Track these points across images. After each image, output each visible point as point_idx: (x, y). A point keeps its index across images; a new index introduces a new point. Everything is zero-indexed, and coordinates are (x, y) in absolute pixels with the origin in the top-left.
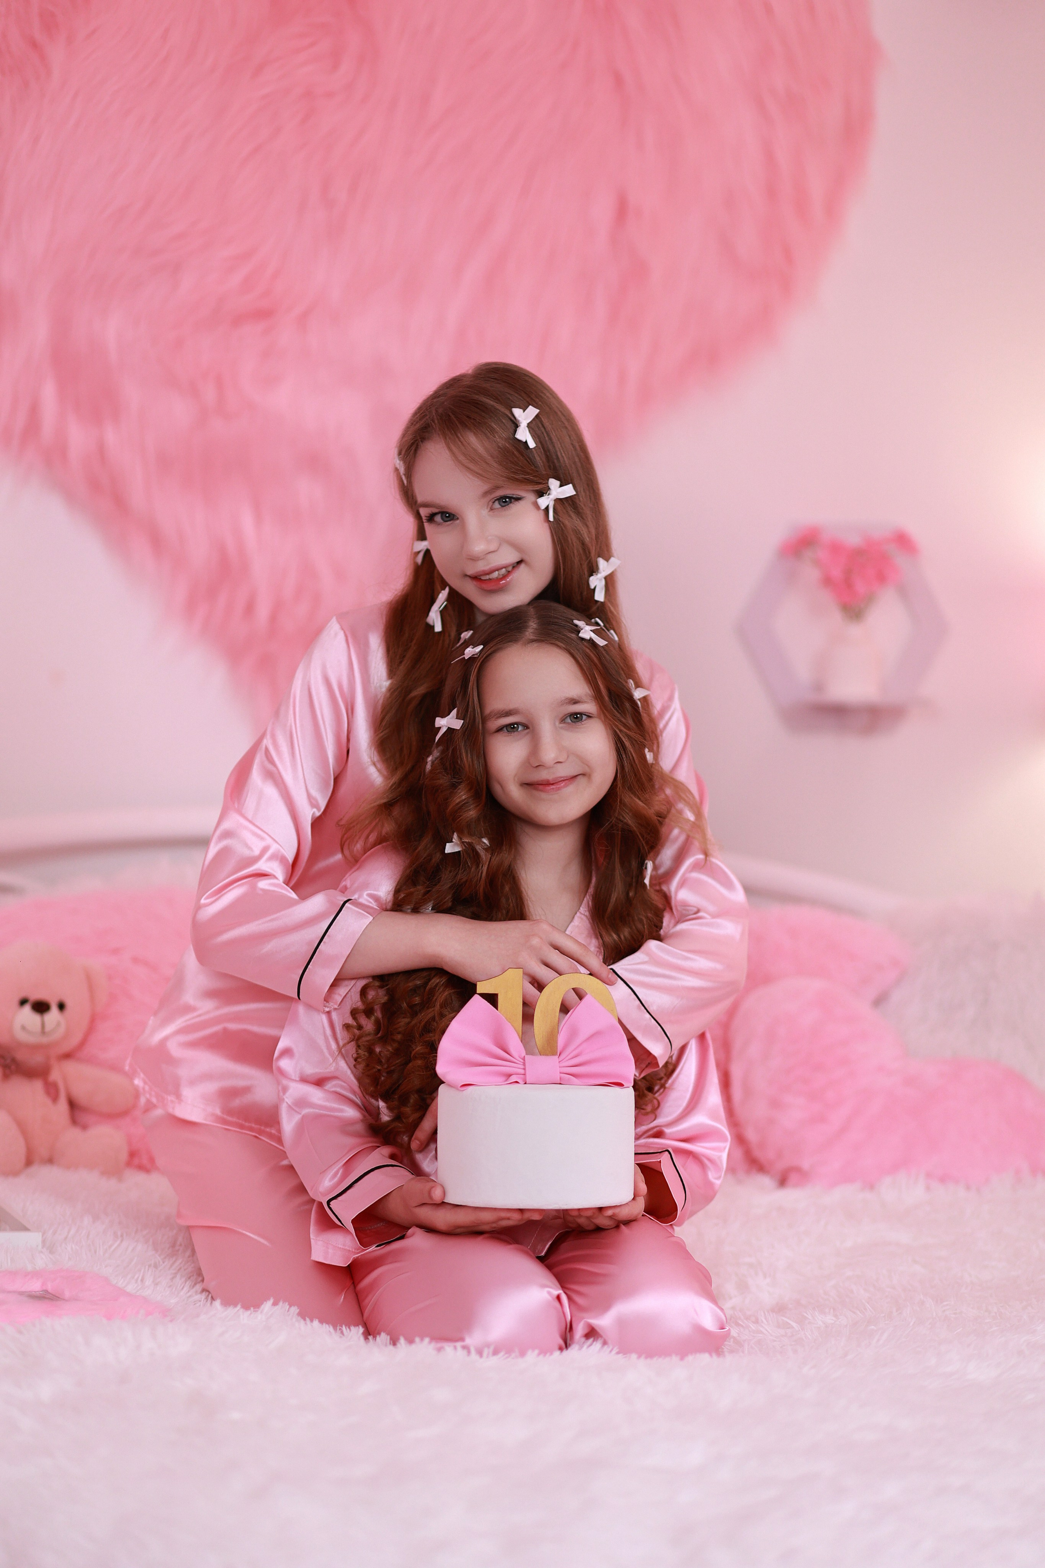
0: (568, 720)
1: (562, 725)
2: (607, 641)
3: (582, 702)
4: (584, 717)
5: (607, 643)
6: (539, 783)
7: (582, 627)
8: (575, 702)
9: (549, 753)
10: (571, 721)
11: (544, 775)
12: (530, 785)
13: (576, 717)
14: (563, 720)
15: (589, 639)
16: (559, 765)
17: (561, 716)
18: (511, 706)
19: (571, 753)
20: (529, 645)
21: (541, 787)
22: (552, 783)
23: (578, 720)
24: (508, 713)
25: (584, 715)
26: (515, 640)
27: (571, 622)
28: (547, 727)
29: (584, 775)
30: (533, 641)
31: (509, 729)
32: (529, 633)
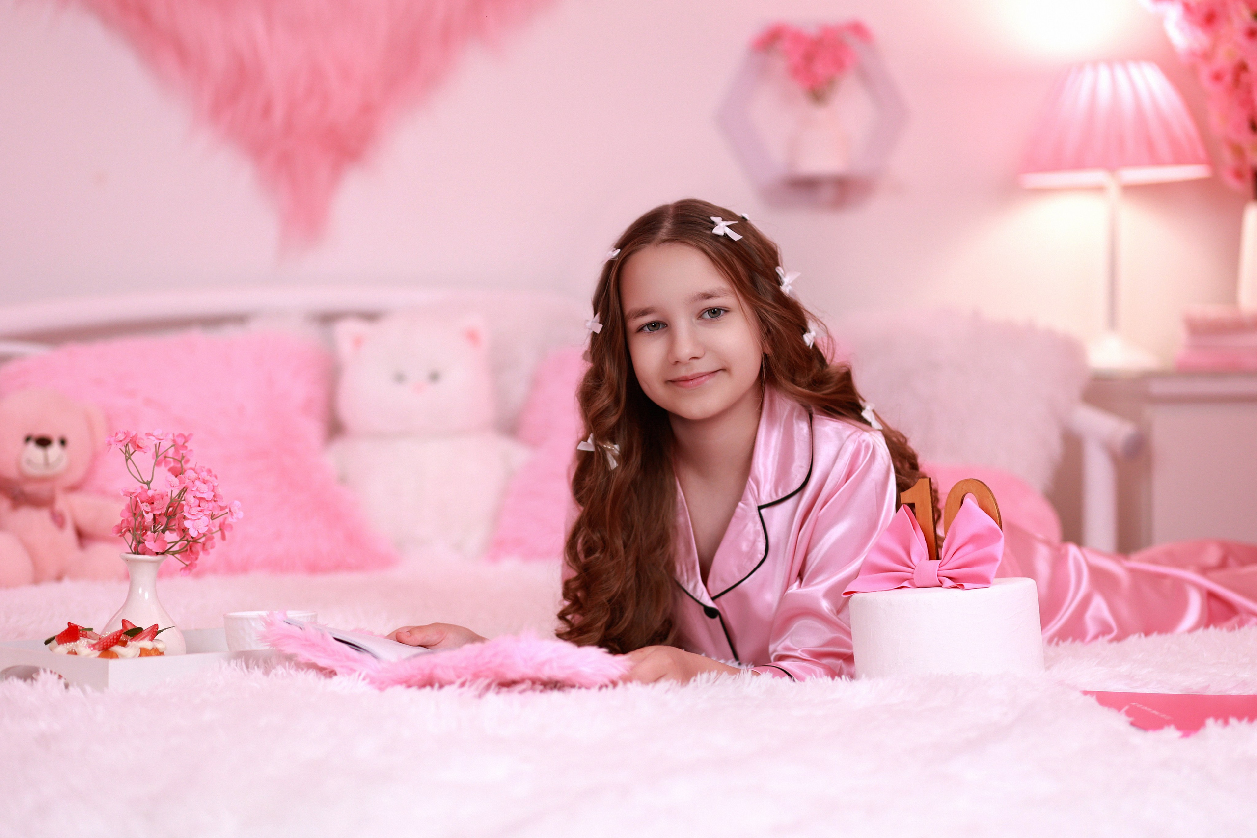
0: (707, 316)
1: (699, 321)
2: (742, 235)
3: (715, 297)
4: (722, 312)
5: (742, 237)
6: (680, 380)
7: (717, 223)
8: (708, 296)
9: (685, 349)
10: (710, 316)
11: (683, 372)
12: (672, 382)
13: (715, 312)
14: (700, 316)
15: (723, 234)
16: (695, 361)
17: (697, 311)
18: (646, 305)
19: (707, 349)
20: (660, 245)
21: (681, 383)
22: (691, 379)
23: (716, 315)
24: (644, 312)
25: (723, 310)
26: (648, 242)
27: (708, 219)
28: (683, 324)
29: (724, 370)
30: (665, 241)
31: (651, 328)
32: (663, 233)
